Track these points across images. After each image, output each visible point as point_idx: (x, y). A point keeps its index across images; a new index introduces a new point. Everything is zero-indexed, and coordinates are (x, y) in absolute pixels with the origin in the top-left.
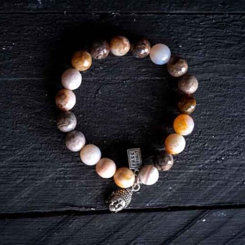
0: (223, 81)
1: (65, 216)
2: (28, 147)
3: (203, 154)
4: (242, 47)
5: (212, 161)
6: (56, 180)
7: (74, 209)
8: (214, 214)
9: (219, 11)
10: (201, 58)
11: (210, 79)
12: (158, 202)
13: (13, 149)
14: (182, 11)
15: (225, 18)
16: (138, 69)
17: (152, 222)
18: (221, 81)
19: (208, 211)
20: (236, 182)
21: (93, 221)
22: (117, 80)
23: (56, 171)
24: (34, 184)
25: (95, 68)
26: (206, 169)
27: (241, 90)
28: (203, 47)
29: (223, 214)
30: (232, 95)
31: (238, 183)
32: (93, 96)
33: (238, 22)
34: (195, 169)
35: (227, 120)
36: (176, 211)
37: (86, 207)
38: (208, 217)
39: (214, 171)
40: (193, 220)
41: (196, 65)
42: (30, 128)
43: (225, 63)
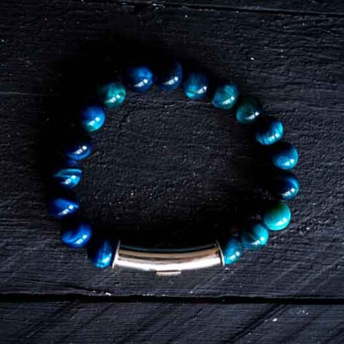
0: (314, 115)
1: (65, 302)
2: (16, 195)
5: (291, 231)
6: (55, 247)
7: (79, 292)
8: (291, 312)
9: (312, 10)
10: (283, 77)
11: (295, 109)
12: (208, 289)
14: (258, 8)
15: (320, 21)
17: (196, 318)
18: (310, 113)
19: (282, 306)
20: (326, 265)
21: (108, 312)
22: (156, 103)
24: (20, 252)
26: (282, 243)
27: (340, 129)
28: (287, 62)
29: (304, 312)
30: (325, 135)
31: (329, 266)
32: (118, 126)
33: (341, 29)
35: (317, 172)
36: (233, 303)
37: (99, 291)
38: (281, 314)
39: (295, 247)
40: (257, 319)
41: (274, 88)
42: (20, 168)
43: (317, 86)
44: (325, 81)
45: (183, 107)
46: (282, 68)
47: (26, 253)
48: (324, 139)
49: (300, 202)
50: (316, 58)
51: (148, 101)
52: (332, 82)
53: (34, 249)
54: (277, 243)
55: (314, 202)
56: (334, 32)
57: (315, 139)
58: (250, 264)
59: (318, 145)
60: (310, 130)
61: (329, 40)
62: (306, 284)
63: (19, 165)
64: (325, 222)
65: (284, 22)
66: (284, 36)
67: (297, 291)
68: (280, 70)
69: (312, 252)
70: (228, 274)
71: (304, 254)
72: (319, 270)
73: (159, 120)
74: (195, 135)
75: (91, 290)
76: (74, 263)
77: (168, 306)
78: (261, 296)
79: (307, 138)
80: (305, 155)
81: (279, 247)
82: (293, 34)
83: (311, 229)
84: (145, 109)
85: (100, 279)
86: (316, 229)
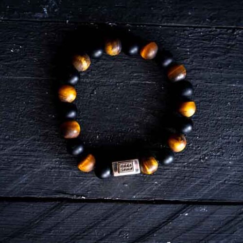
0: (209, 88)
1: (57, 202)
2: (28, 138)
3: (188, 153)
4: (227, 58)
5: (196, 160)
6: (51, 169)
7: (66, 196)
8: (196, 210)
9: (206, 24)
10: (189, 66)
11: (197, 85)
12: (144, 195)
13: (15, 139)
14: (173, 24)
15: (212, 31)
16: (130, 73)
17: (137, 213)
18: (207, 87)
19: (191, 206)
20: (218, 180)
21: (83, 208)
22: (111, 82)
23: (52, 161)
24: (31, 172)
25: (91, 71)
26: (191, 167)
27: (225, 97)
28: (191, 57)
29: (204, 209)
30: (216, 100)
31: (221, 182)
32: (89, 96)
33: (224, 36)
34: (179, 166)
35: (211, 123)
36: (160, 204)
37: (78, 196)
38: (190, 211)
39: (198, 170)
40: (176, 214)
42: (31, 121)
43: (211, 71)
44: (215, 68)
45: (128, 85)
46: (189, 60)
47: (35, 173)
48: (215, 103)
49: (201, 142)
50: (209, 53)
51: (107, 81)
52: (220, 68)
53: (39, 170)
54: (187, 167)
55: (210, 141)
56: (220, 38)
57: (210, 103)
58: (171, 180)
59: (211, 107)
60: (206, 97)
61: (218, 42)
62: (206, 192)
63: (30, 120)
64: (217, 154)
65: (189, 32)
66: (189, 41)
67: (200, 197)
68: (187, 61)
69: (209, 173)
70: (157, 186)
71: (205, 173)
72: (214, 184)
73: (114, 93)
74: (136, 101)
75: (73, 195)
76: (63, 179)
77: (120, 205)
79: (205, 103)
80: (204, 113)
81: (188, 170)
82: (195, 39)
83: (208, 158)
84: (105, 86)
85: (79, 189)
86: (212, 158)
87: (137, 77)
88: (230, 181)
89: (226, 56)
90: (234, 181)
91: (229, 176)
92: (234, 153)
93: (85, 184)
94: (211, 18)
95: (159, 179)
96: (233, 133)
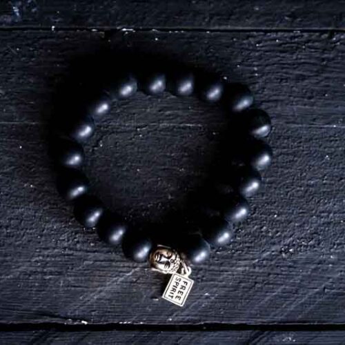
44: (303, 97)
45: (156, 130)
46: (257, 86)
47: (2, 281)
48: (303, 156)
49: (282, 223)
50: (291, 74)
51: (120, 125)
52: (310, 98)
53: (9, 277)
54: (259, 266)
55: (296, 222)
56: (310, 47)
57: (295, 156)
58: (231, 289)
59: (297, 163)
60: (288, 148)
62: (292, 309)
64: (309, 244)
65: (257, 40)
67: (282, 317)
68: (255, 87)
69: (296, 275)
70: (208, 300)
71: (288, 276)
72: (305, 294)
73: (132, 144)
74: (169, 157)
75: (66, 318)
76: (49, 291)
77: (146, 334)
78: (244, 322)
79: (286, 157)
80: (285, 174)
81: (261, 271)
83: (294, 251)
84: (117, 133)
85: (75, 307)
86: (300, 251)
87: (171, 117)
88: (334, 289)
89: (320, 78)
90: (339, 289)
91: (331, 280)
92: (338, 241)
93: (87, 299)
94: (293, 16)
95: (212, 288)
96: (335, 206)
